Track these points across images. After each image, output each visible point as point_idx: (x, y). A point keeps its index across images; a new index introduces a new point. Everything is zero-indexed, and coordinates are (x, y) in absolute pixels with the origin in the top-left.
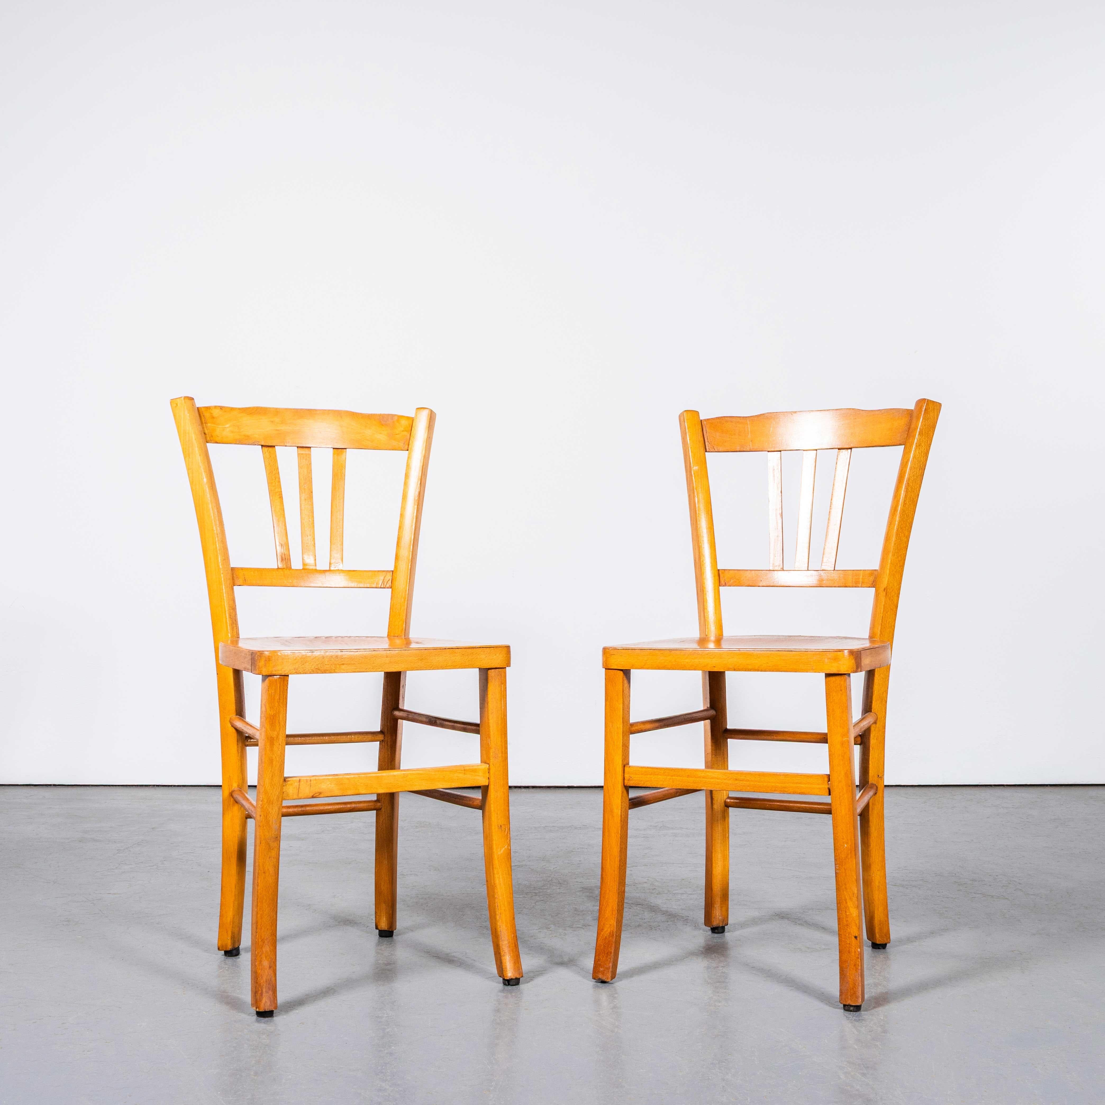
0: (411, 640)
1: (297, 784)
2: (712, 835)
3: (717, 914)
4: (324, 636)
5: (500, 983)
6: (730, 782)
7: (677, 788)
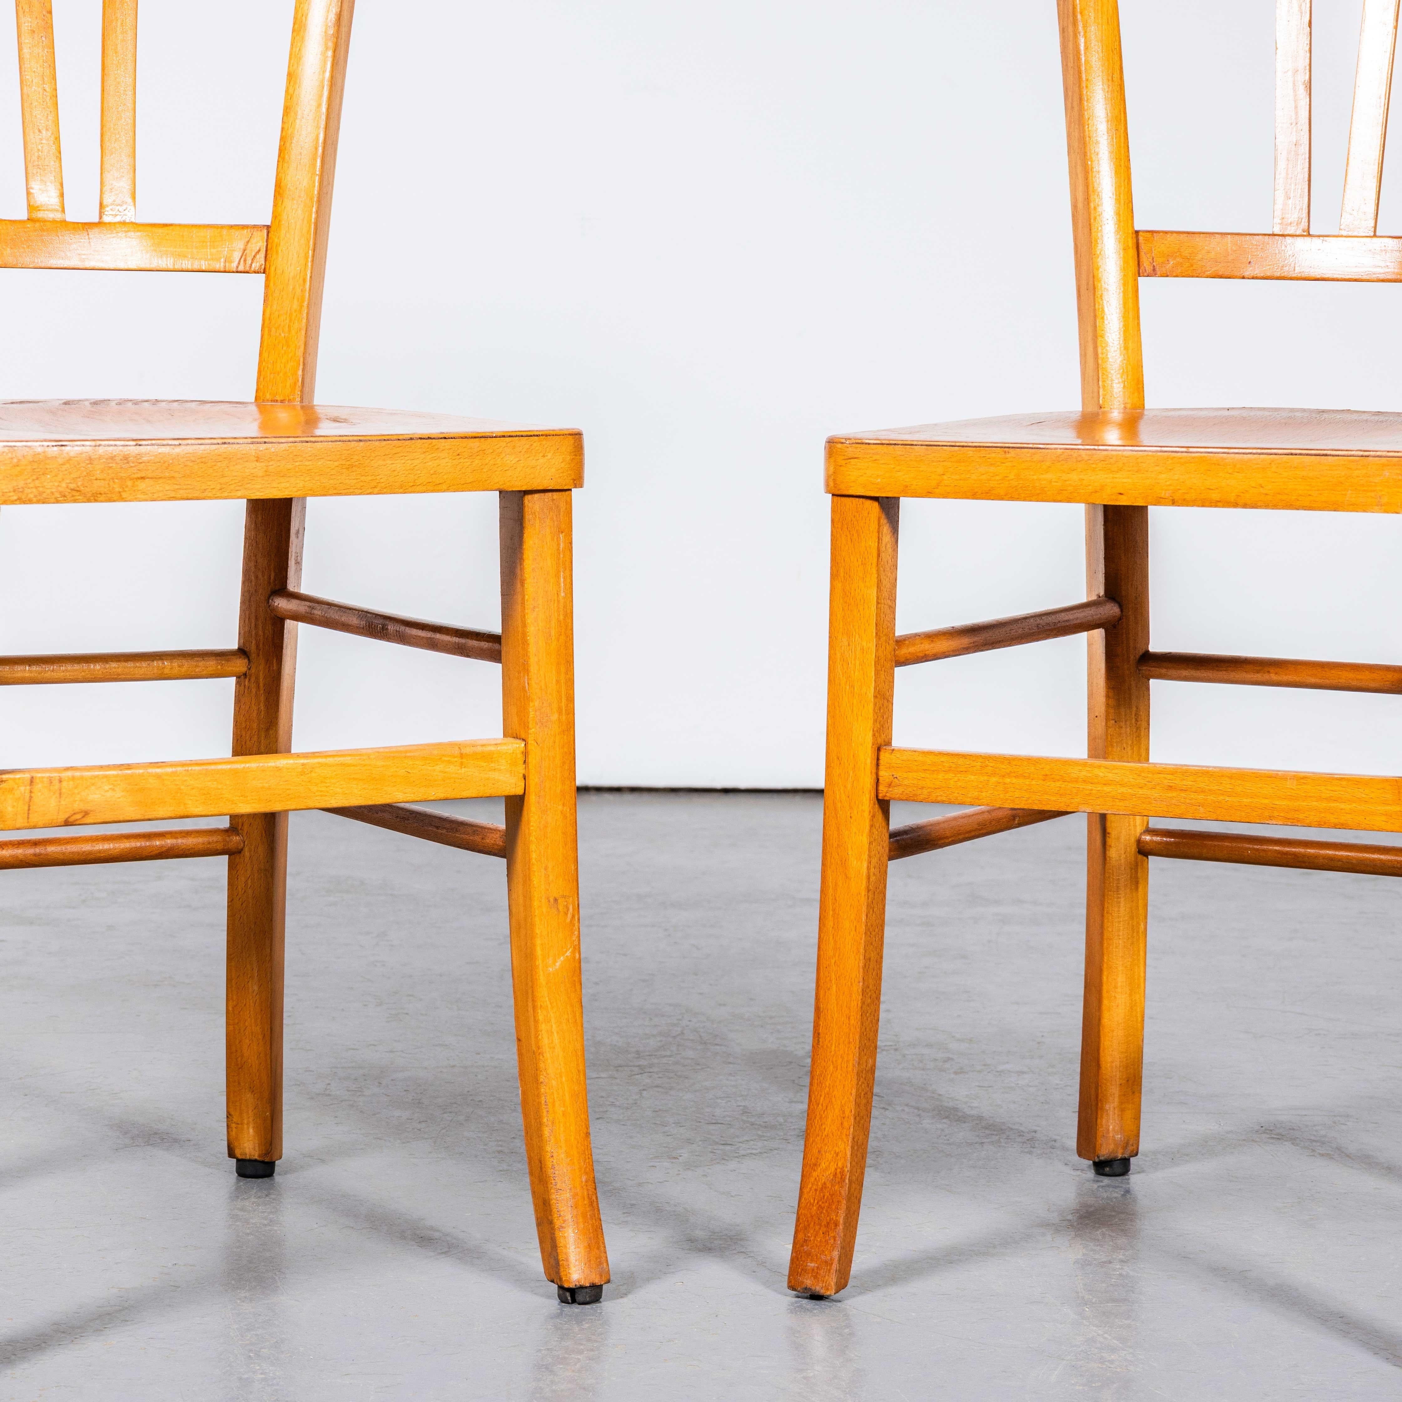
0: (318, 411)
1: (24, 790)
2: (1102, 926)
3: (1111, 1127)
4: (87, 400)
5: (549, 1297)
6: (1155, 794)
7: (1016, 807)
